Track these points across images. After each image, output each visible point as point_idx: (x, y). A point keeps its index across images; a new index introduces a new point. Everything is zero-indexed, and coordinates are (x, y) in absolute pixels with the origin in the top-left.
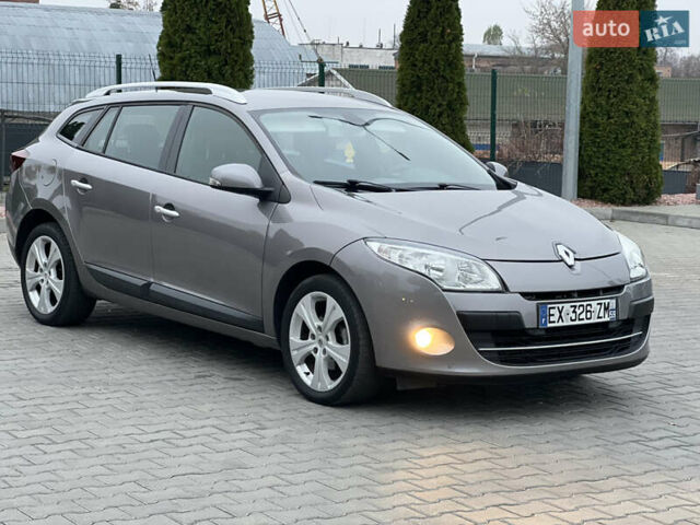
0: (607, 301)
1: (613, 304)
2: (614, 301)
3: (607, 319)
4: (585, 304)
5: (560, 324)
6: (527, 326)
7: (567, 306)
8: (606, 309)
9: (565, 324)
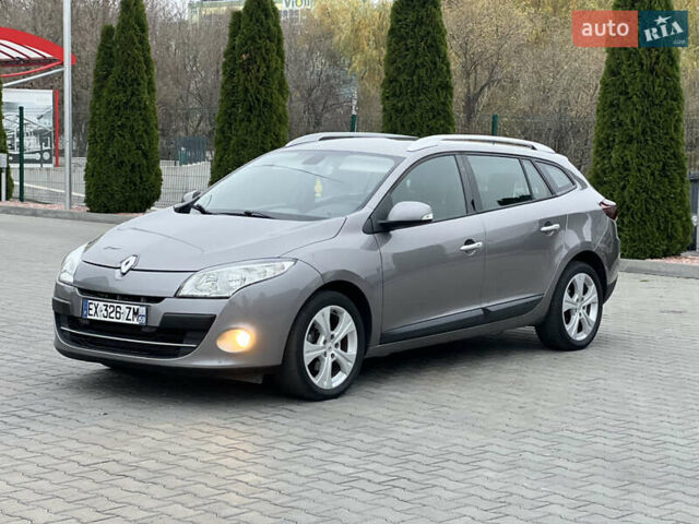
0: (136, 307)
1: (142, 310)
2: (144, 308)
3: (135, 322)
4: (115, 305)
5: (96, 318)
6: (76, 315)
7: (101, 304)
8: (136, 313)
9: (99, 318)
